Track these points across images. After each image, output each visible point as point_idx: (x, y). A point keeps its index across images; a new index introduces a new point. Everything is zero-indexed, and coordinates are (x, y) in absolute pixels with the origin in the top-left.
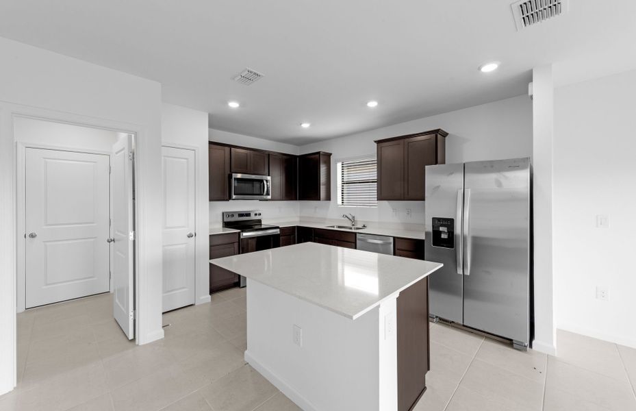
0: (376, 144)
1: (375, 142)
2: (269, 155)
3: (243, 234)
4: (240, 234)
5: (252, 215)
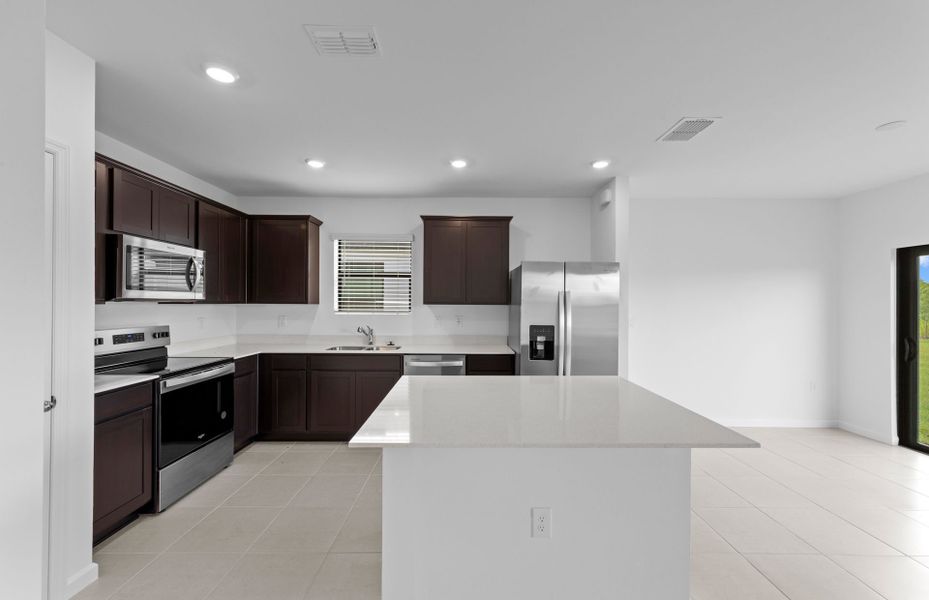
0: (421, 222)
1: (422, 217)
2: (197, 204)
3: (165, 383)
4: (159, 384)
5: (148, 337)
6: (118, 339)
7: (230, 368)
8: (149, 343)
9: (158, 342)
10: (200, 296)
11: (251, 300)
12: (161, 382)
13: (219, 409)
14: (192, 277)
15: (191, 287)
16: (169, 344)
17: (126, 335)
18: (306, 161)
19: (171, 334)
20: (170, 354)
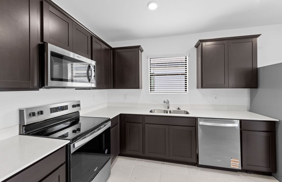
2: (92, 37)
3: (74, 145)
4: (70, 146)
5: (70, 107)
6: (53, 110)
7: (109, 124)
8: (70, 110)
9: (75, 109)
10: (93, 85)
11: (114, 87)
12: (72, 145)
13: (104, 147)
14: (90, 78)
15: (89, 80)
16: (80, 110)
17: (58, 107)
18: (148, 5)
19: (81, 105)
20: (81, 115)
